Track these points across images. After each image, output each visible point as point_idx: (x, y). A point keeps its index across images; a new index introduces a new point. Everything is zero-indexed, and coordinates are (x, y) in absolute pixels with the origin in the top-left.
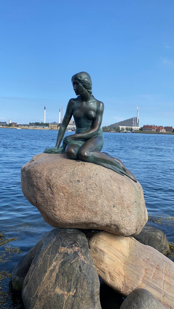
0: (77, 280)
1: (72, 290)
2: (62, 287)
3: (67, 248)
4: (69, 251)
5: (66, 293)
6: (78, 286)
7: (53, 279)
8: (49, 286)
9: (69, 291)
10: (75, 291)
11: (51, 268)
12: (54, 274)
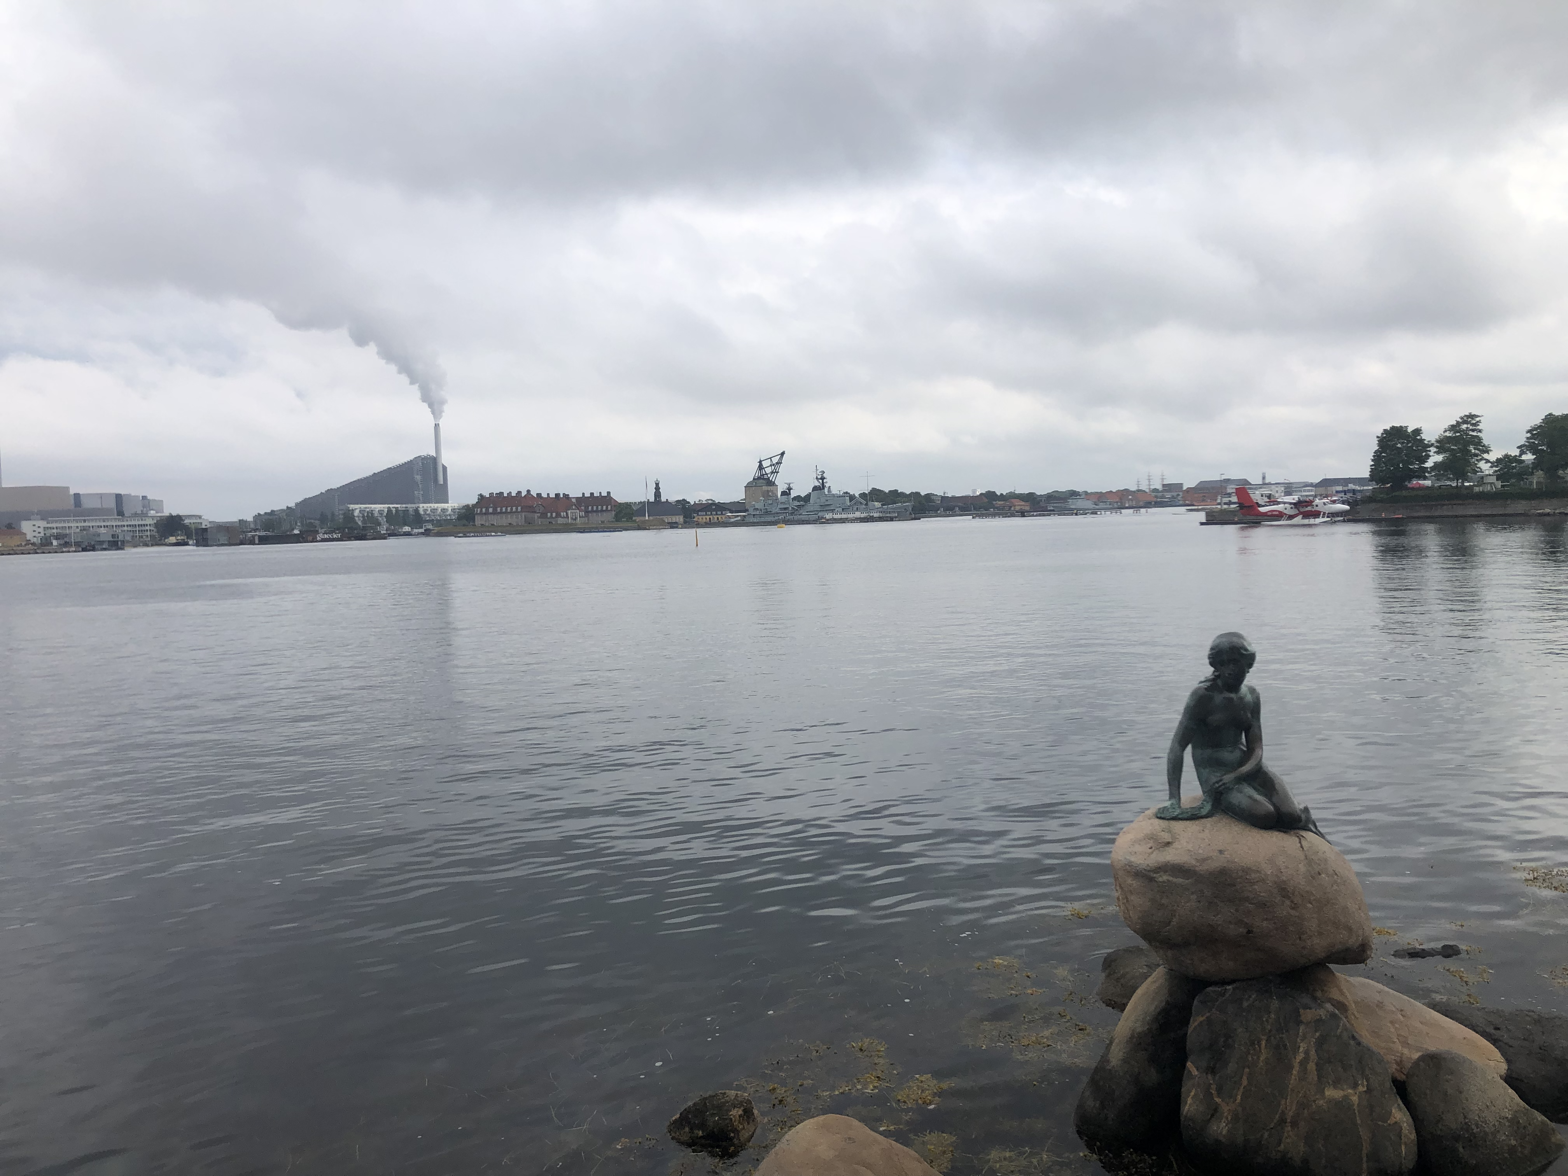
0: (1360, 1062)
1: (1359, 1082)
2: (1336, 1084)
3: (1316, 1010)
4: (1322, 1014)
5: (1350, 1091)
6: (1367, 1072)
7: (1313, 1075)
8: (1308, 1092)
9: (1355, 1086)
10: (1365, 1083)
11: (1301, 1056)
12: (1312, 1066)
